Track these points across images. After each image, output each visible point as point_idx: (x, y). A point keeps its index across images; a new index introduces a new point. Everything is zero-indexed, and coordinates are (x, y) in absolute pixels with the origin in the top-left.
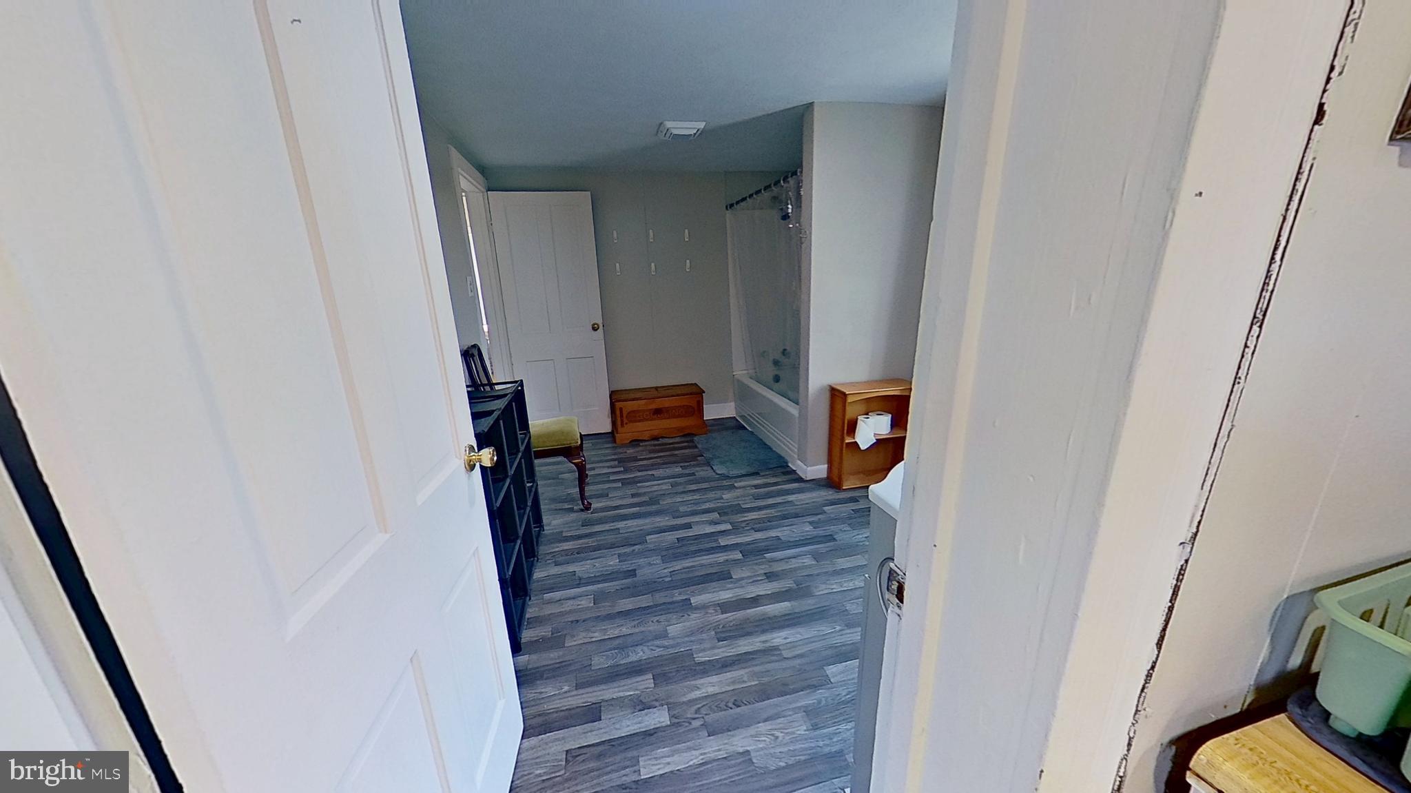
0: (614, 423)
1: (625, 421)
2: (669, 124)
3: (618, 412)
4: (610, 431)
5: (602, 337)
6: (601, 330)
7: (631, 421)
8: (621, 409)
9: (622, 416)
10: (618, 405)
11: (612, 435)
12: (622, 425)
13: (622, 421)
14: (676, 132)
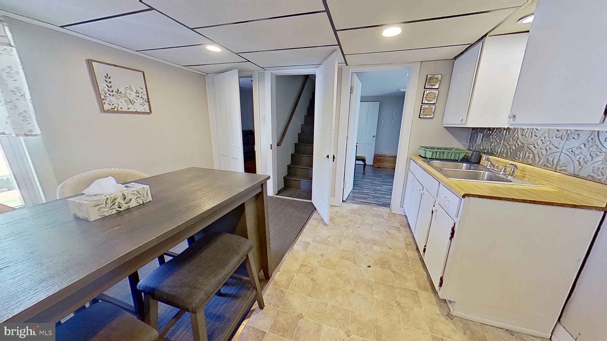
0: (374, 163)
1: (377, 161)
2: (401, 90)
3: (375, 159)
4: (372, 165)
5: (375, 139)
6: (375, 138)
7: (378, 162)
8: (376, 158)
9: (376, 160)
10: (376, 157)
11: (373, 165)
12: (376, 163)
13: (376, 162)
14: (402, 91)
